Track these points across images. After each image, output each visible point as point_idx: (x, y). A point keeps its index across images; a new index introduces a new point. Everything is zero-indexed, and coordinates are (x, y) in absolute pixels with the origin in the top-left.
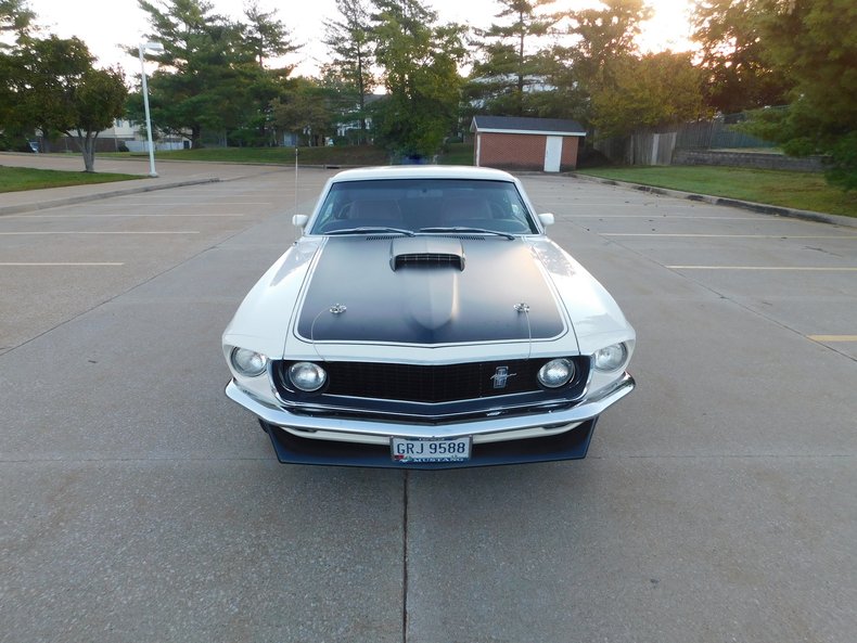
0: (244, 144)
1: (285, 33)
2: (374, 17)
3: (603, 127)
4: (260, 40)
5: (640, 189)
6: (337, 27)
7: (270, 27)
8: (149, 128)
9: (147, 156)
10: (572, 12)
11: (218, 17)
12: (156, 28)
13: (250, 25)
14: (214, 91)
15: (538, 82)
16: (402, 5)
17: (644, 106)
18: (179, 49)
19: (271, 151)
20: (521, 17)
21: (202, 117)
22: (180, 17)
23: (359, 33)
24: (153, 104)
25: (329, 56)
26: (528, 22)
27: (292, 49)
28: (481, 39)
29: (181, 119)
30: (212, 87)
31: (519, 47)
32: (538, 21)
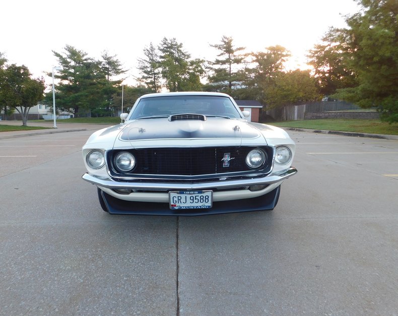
0: (99, 116)
1: (120, 65)
2: (161, 57)
3: (270, 104)
4: (108, 68)
5: (290, 129)
6: (144, 62)
7: (113, 62)
8: (54, 108)
9: (53, 121)
10: (253, 53)
11: (89, 59)
12: (61, 64)
13: (104, 61)
14: (85, 91)
15: (239, 84)
16: (174, 52)
17: (289, 93)
18: (70, 72)
19: (112, 118)
20: (229, 56)
21: (80, 103)
22: (72, 59)
23: (154, 64)
24: (57, 97)
25: (140, 74)
26: (233, 58)
27: (123, 72)
28: (211, 66)
29: (70, 104)
30: (85, 89)
31: (229, 69)
32: (237, 57)
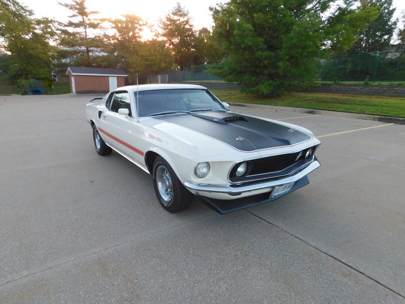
10: (110, 19)
15: (97, 51)
17: (152, 63)
20: (83, 19)
26: (88, 22)
28: (62, 28)
31: (85, 33)
32: (92, 21)
